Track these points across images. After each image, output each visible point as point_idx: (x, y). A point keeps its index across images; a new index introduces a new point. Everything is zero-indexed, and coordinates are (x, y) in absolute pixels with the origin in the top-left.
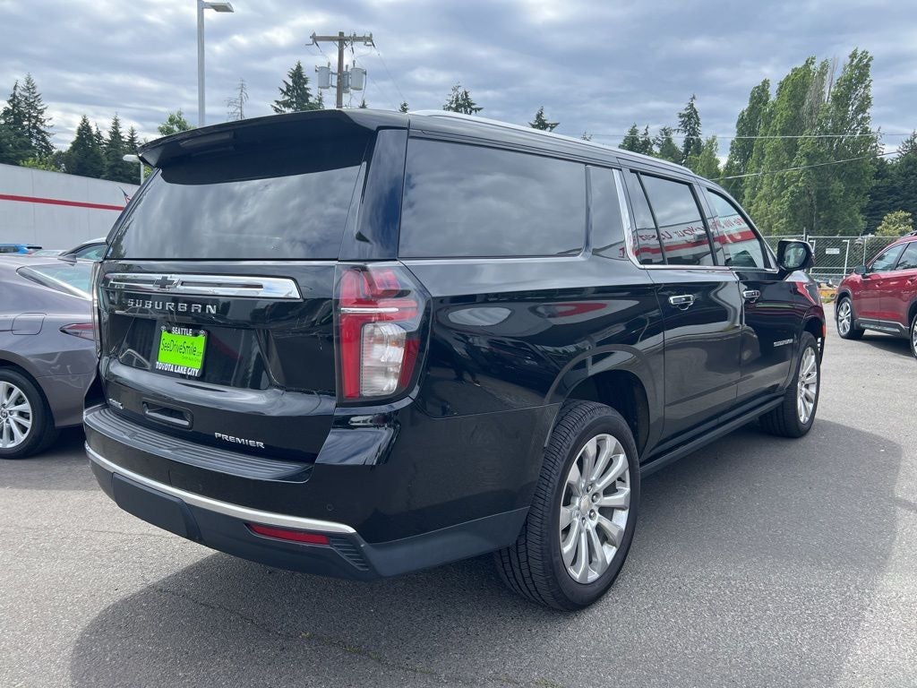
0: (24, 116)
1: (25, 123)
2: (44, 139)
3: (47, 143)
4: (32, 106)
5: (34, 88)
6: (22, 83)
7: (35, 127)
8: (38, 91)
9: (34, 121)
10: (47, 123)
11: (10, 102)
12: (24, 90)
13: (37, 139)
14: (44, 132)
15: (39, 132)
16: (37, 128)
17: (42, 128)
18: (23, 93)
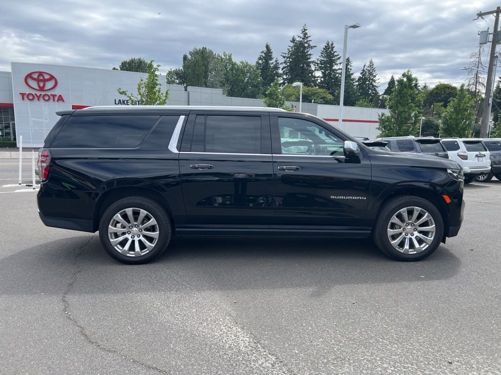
0: (367, 79)
1: (367, 83)
2: (375, 90)
3: (376, 91)
4: (371, 74)
5: (373, 65)
6: (368, 64)
7: (371, 84)
8: (374, 66)
9: (371, 81)
10: (377, 82)
11: (361, 74)
12: (369, 67)
13: (372, 90)
14: (375, 86)
15: (373, 86)
16: (372, 85)
17: (374, 84)
18: (368, 68)
